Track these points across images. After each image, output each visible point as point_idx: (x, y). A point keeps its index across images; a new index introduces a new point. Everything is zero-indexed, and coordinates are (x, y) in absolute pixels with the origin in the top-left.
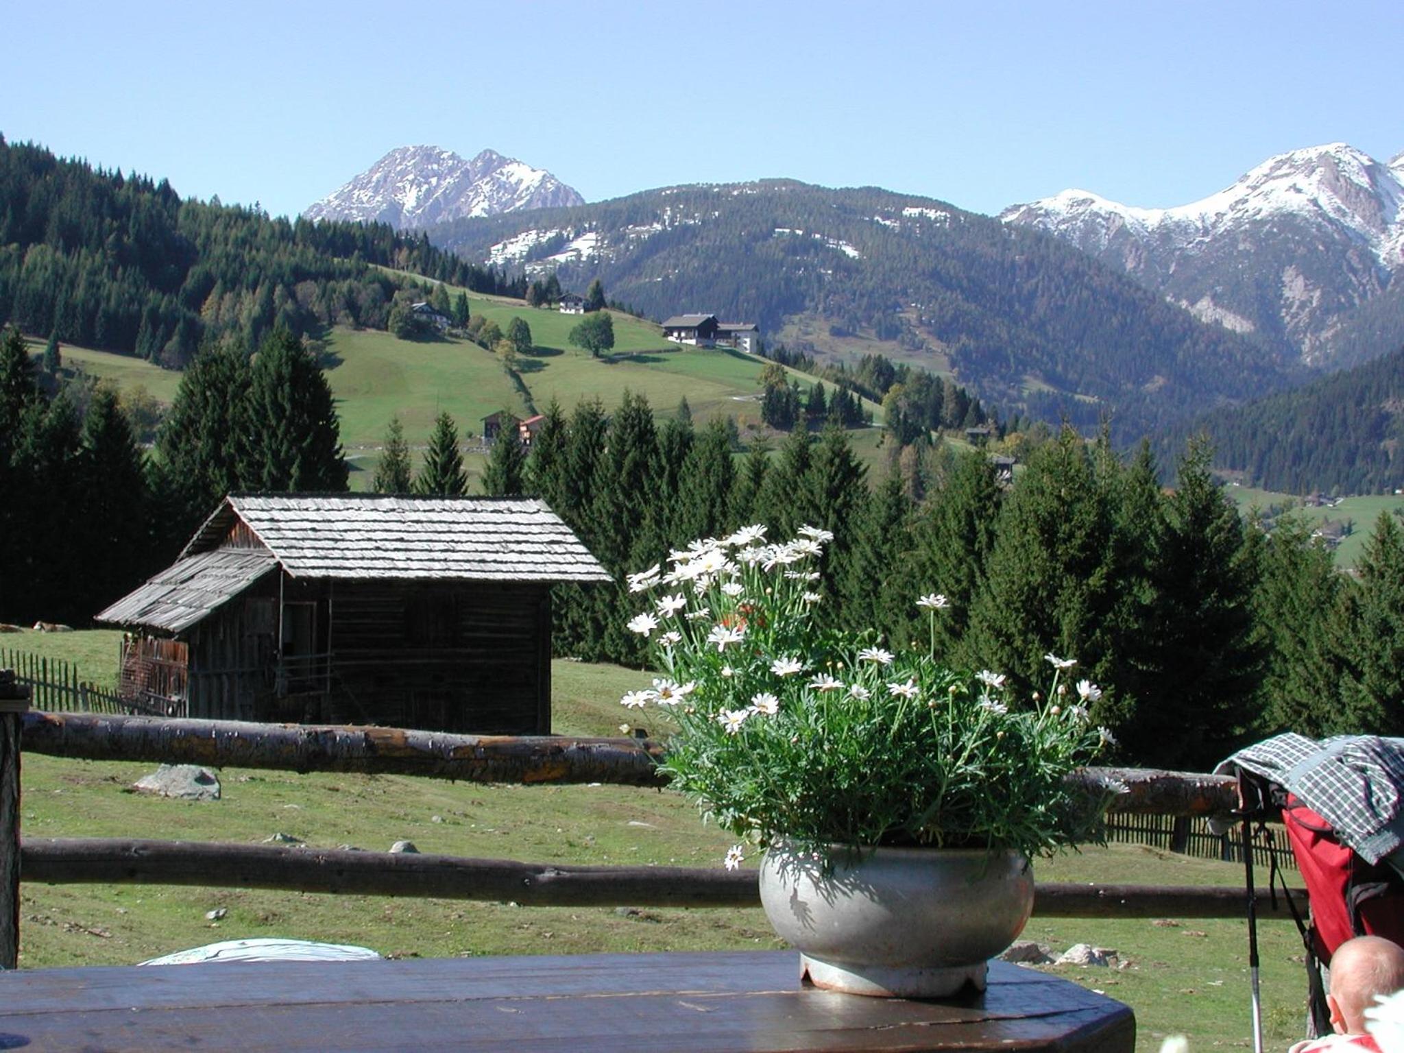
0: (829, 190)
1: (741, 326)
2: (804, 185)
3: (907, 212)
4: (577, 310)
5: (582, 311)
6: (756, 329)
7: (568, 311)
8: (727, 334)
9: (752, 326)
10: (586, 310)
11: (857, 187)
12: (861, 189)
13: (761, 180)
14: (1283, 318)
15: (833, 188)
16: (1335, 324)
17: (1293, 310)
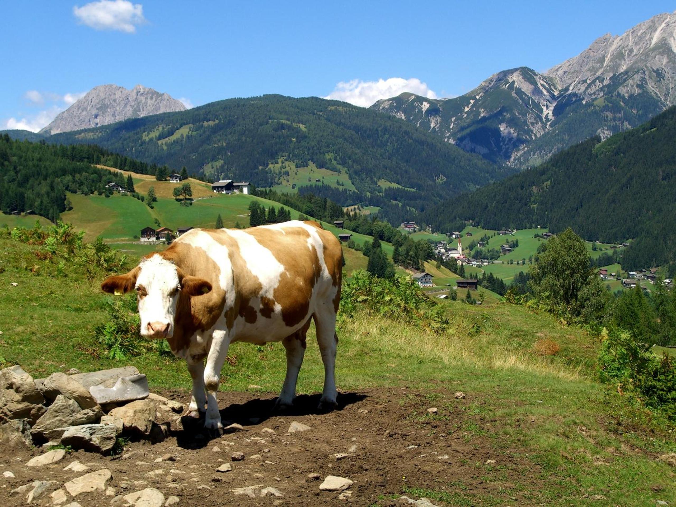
0: (295, 99)
1: (244, 184)
2: (283, 97)
3: (330, 108)
4: (177, 181)
5: (178, 181)
6: (249, 184)
7: (173, 182)
8: (238, 187)
9: (247, 184)
10: (180, 181)
11: (307, 97)
12: (309, 98)
13: (264, 95)
14: (501, 146)
15: (296, 98)
16: (524, 148)
17: (506, 142)
